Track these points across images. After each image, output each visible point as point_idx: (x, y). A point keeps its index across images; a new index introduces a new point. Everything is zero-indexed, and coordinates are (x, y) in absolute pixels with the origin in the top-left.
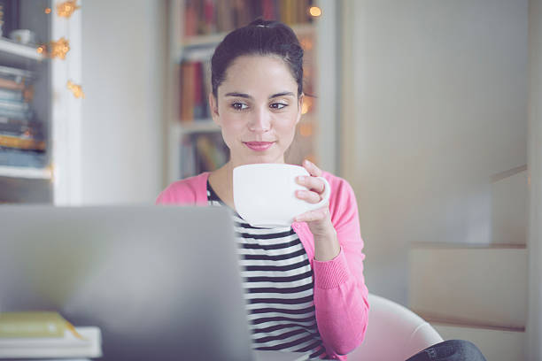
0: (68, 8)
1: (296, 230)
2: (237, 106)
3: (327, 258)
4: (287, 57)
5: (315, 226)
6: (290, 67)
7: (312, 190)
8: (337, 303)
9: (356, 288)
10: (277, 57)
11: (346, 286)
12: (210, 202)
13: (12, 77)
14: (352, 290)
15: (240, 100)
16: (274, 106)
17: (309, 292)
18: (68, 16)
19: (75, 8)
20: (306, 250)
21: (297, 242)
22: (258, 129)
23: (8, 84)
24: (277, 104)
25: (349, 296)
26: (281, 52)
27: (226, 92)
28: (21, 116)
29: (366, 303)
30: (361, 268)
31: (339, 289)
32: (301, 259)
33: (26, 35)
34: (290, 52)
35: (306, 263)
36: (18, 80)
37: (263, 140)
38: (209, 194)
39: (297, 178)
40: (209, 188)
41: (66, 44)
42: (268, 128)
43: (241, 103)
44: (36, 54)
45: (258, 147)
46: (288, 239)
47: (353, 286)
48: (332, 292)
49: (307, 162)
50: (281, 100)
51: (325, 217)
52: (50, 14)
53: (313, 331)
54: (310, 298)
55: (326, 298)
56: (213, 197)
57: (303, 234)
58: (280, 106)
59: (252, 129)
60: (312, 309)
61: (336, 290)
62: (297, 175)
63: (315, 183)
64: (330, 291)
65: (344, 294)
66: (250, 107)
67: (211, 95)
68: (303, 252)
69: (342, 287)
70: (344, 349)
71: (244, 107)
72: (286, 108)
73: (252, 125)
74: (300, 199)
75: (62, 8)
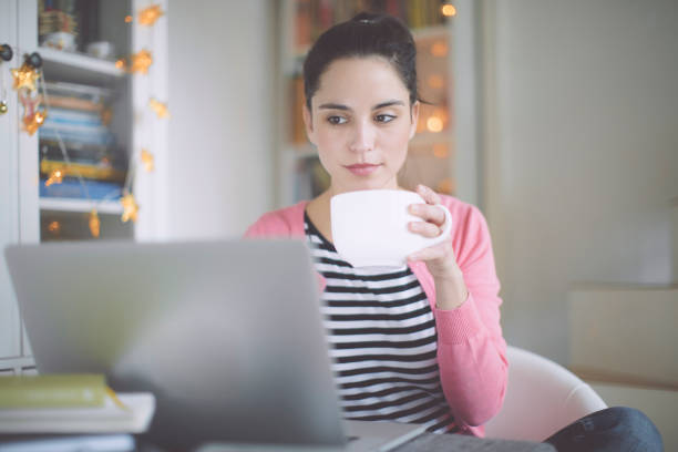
0: (151, 15)
1: (414, 270)
2: (333, 120)
3: (451, 305)
4: (395, 57)
5: (435, 265)
6: (398, 69)
7: (430, 221)
8: (466, 361)
9: (490, 343)
10: (382, 58)
12: (307, 237)
13: (87, 97)
14: (485, 345)
15: (337, 112)
16: (379, 119)
17: (432, 347)
18: (152, 23)
19: (159, 14)
20: (427, 293)
21: (415, 284)
22: (359, 148)
23: (84, 104)
24: (383, 116)
25: (481, 354)
26: (385, 52)
27: (320, 104)
28: (98, 141)
29: (503, 359)
30: (496, 316)
31: (468, 344)
32: (420, 305)
33: (104, 48)
34: (399, 53)
35: (427, 310)
36: (96, 99)
37: (367, 161)
38: (306, 226)
39: (409, 208)
40: (307, 219)
41: (148, 55)
42: (372, 146)
43: (338, 116)
44: (115, 69)
45: (361, 171)
46: (404, 281)
47: (486, 340)
48: (459, 348)
49: (422, 188)
50: (388, 111)
51: (446, 255)
52: (131, 23)
53: (437, 396)
54: (432, 355)
55: (451, 355)
56: (312, 230)
57: (422, 274)
58: (387, 119)
59: (352, 148)
60: (435, 368)
61: (464, 345)
62: (409, 202)
63: (433, 212)
64: (456, 347)
65: (475, 348)
66: (351, 121)
67: (305, 108)
68: (422, 296)
69: (471, 341)
70: (477, 419)
71: (342, 121)
72: (395, 121)
73: (353, 143)
74: (414, 232)
75: (144, 14)
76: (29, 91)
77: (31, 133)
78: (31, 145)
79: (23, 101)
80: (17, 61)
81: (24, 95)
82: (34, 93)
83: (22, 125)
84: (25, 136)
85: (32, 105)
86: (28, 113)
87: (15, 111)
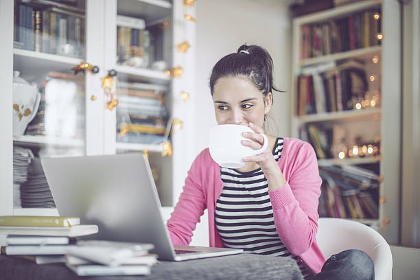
0: (184, 47)
2: (221, 108)
5: (263, 166)
6: (253, 81)
10: (244, 76)
11: (290, 207)
13: (153, 91)
14: (294, 210)
16: (243, 107)
18: (185, 51)
23: (149, 95)
25: (293, 214)
28: (157, 114)
31: (284, 209)
36: (157, 92)
39: (243, 134)
41: (181, 68)
42: (241, 121)
44: (165, 76)
50: (249, 103)
51: (267, 160)
58: (247, 106)
61: (282, 209)
65: (289, 213)
66: (229, 109)
71: (225, 108)
75: (180, 46)
76: (110, 89)
77: (111, 109)
78: (111, 116)
79: (106, 94)
80: (103, 73)
81: (108, 90)
82: (114, 90)
83: (106, 105)
84: (108, 111)
85: (112, 96)
86: (109, 100)
87: (102, 99)
